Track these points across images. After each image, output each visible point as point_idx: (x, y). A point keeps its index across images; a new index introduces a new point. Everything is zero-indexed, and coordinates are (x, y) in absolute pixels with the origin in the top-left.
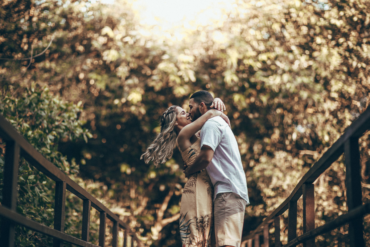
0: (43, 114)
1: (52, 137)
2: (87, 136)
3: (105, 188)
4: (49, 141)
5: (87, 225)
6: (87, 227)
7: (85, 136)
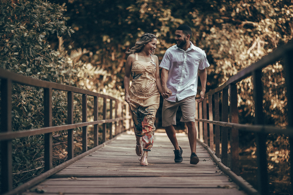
0: (36, 16)
1: (43, 36)
2: (70, 31)
3: (91, 54)
4: (41, 40)
5: (71, 110)
6: (71, 112)
7: (69, 32)
